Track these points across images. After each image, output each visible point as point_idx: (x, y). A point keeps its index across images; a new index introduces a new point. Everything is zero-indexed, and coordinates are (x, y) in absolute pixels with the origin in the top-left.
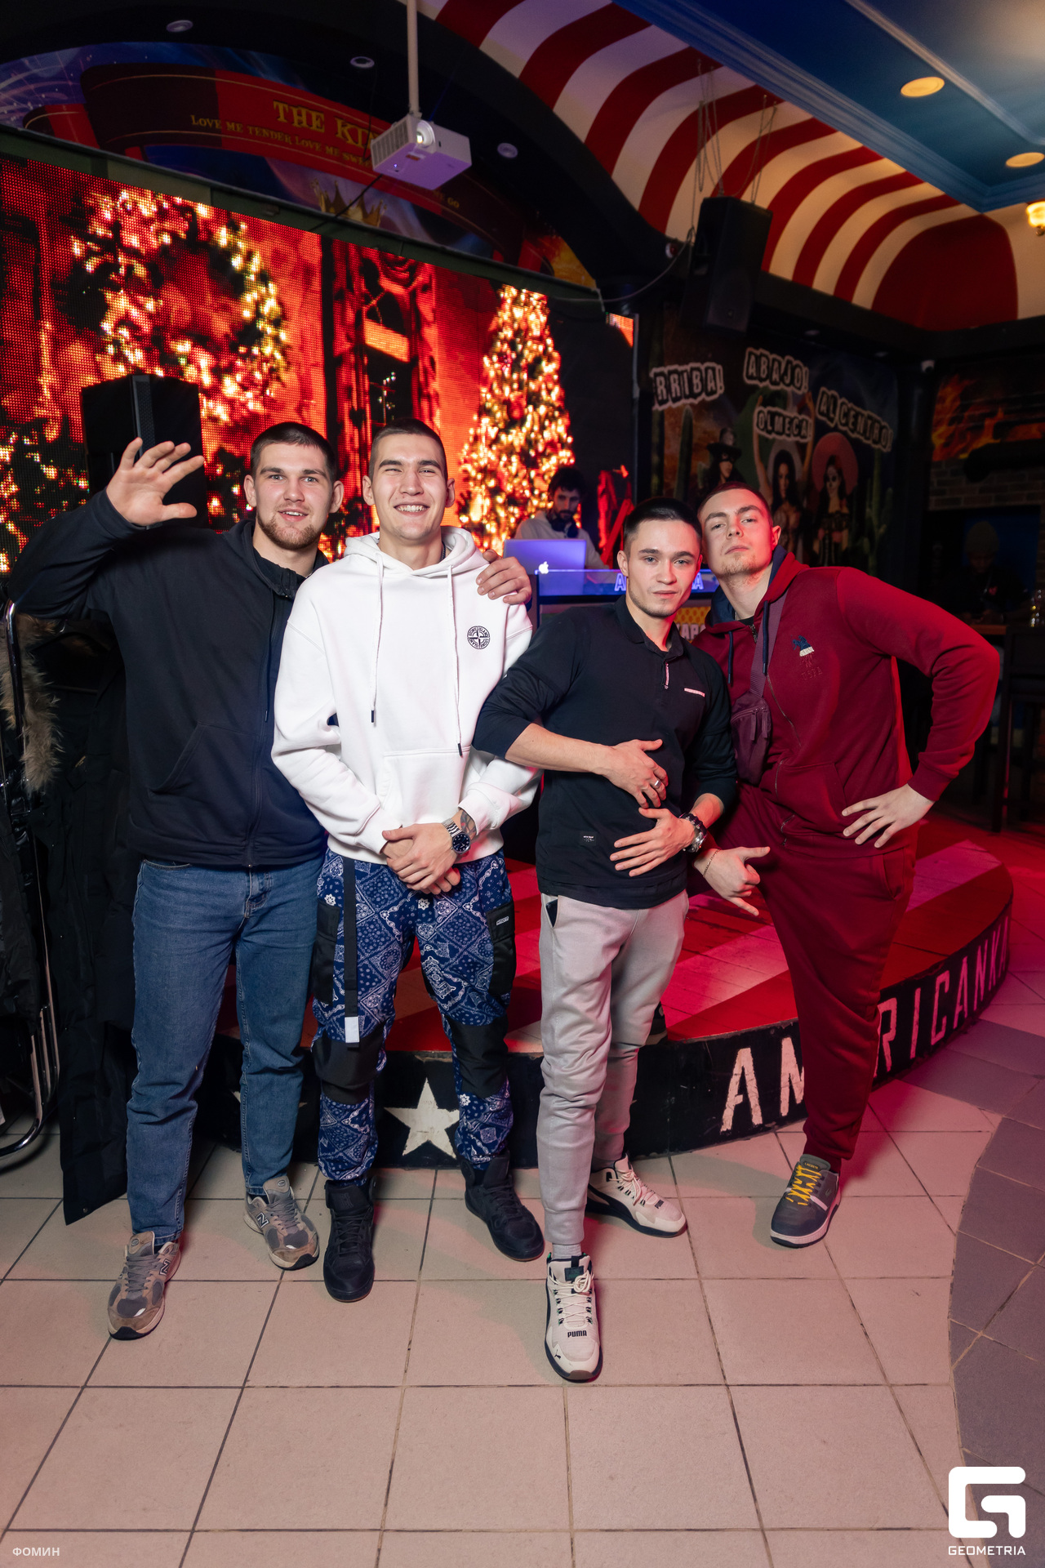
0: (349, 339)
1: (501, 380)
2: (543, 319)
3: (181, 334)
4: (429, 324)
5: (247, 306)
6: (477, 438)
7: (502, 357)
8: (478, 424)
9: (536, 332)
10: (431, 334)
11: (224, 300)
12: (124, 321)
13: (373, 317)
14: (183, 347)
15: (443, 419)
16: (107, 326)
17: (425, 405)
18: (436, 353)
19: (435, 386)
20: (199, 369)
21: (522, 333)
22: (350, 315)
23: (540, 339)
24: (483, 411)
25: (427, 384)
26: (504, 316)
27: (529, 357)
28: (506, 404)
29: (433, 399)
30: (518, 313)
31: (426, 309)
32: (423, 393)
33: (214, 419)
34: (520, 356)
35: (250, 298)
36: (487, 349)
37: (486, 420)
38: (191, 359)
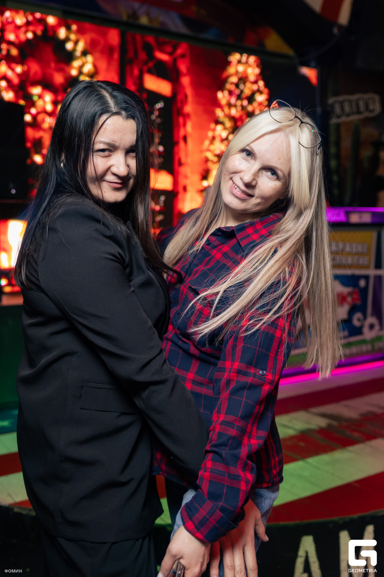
0: (135, 84)
1: (230, 105)
2: (257, 71)
3: (35, 84)
4: (184, 75)
5: (73, 68)
6: (214, 138)
7: (231, 93)
8: (214, 130)
9: (252, 78)
10: (186, 81)
11: (62, 66)
12: (4, 78)
13: (150, 72)
14: (36, 90)
15: (193, 127)
17: (181, 120)
18: (189, 91)
19: (188, 109)
20: (45, 102)
21: (243, 79)
22: (136, 72)
23: (256, 82)
24: (217, 122)
25: (182, 108)
26: (231, 70)
27: (247, 92)
28: (233, 119)
29: (187, 116)
30: (241, 68)
31: (183, 68)
32: (180, 113)
34: (242, 92)
35: (76, 64)
36: (222, 88)
37: (219, 128)
38: (40, 97)
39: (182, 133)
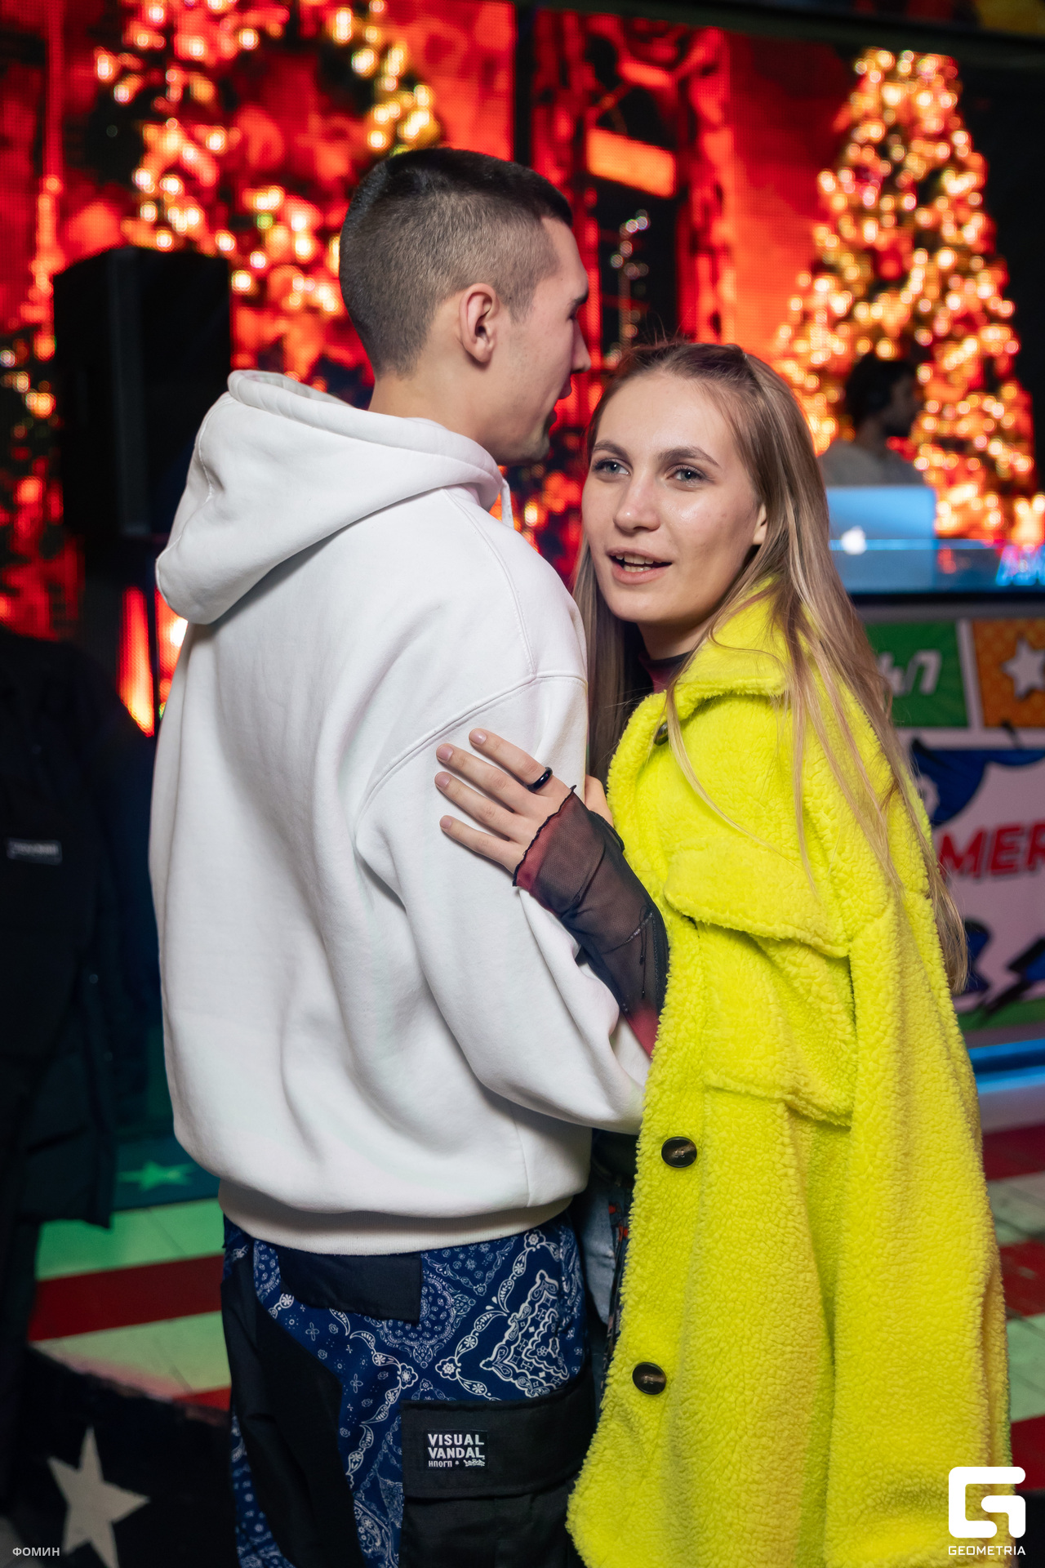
0: (559, 165)
1: (859, 213)
2: (948, 100)
3: (263, 180)
4: (713, 128)
5: (377, 127)
6: (806, 316)
7: (861, 174)
8: (808, 292)
9: (932, 124)
10: (718, 145)
11: (339, 122)
12: (176, 168)
13: (607, 125)
14: (267, 200)
15: (742, 285)
16: (144, 178)
17: (703, 265)
18: (729, 177)
19: (725, 230)
20: (291, 232)
21: (904, 128)
22: (564, 127)
23: (943, 136)
24: (819, 267)
25: (707, 228)
26: (863, 102)
27: (915, 167)
28: (871, 255)
29: (718, 253)
30: (894, 95)
31: (710, 106)
32: (701, 244)
33: (312, 310)
34: (898, 167)
35: (383, 114)
36: (831, 156)
37: (824, 284)
38: (279, 217)
39: (706, 304)
